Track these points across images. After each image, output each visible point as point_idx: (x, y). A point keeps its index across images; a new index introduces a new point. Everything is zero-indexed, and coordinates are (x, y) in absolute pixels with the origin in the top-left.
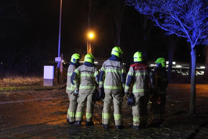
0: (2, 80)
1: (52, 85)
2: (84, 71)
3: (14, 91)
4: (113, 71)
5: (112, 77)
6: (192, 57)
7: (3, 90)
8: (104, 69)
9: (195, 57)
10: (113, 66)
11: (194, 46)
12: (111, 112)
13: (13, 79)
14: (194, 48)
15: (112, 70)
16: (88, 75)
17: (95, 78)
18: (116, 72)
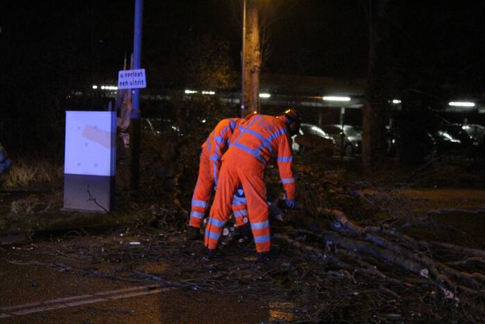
1: (108, 209)
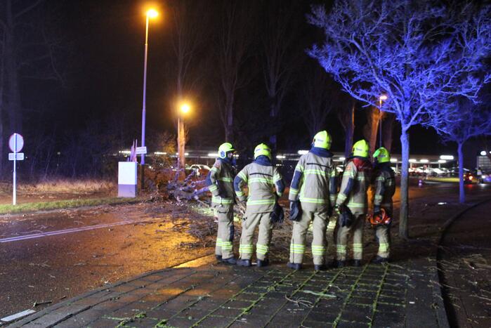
0: (35, 187)
1: (135, 196)
2: (255, 174)
3: (75, 207)
4: (319, 174)
5: (317, 183)
6: (403, 146)
7: (56, 206)
8: (302, 168)
9: (408, 146)
10: (320, 165)
11: (407, 127)
12: (307, 243)
13: (54, 185)
14: (407, 131)
15: (318, 171)
16: (263, 180)
17: (274, 185)
18: (324, 175)
